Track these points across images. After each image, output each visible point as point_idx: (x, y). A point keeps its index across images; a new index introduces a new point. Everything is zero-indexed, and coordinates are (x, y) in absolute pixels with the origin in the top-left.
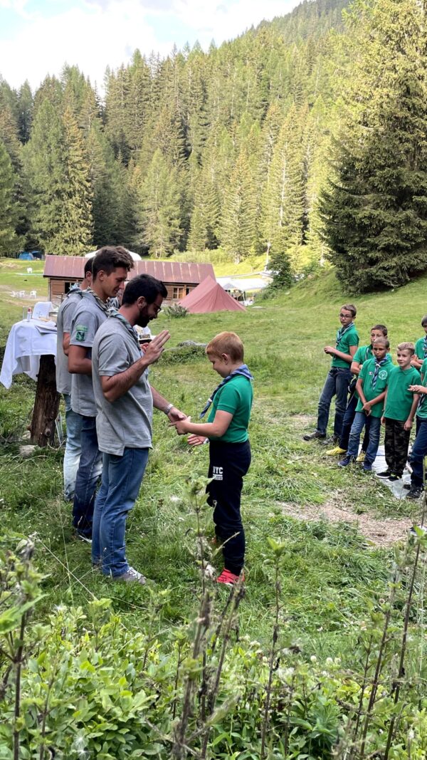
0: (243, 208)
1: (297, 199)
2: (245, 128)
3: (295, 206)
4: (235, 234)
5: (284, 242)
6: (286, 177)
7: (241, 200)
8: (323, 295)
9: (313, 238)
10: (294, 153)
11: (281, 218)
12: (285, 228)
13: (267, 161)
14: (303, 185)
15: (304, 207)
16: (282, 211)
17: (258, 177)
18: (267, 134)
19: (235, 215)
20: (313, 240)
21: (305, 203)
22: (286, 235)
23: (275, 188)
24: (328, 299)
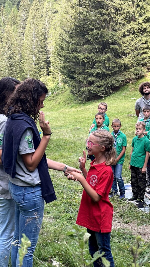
0: (11, 56)
1: (42, 49)
2: (8, 10)
3: (41, 54)
4: (7, 71)
5: (37, 74)
6: (35, 38)
7: (10, 52)
8: (64, 104)
9: (53, 71)
10: (39, 24)
11: (34, 61)
12: (37, 66)
13: (23, 28)
14: (45, 42)
15: (47, 54)
16: (34, 56)
17: (18, 38)
18: (22, 13)
19: (7, 60)
20: (53, 73)
21: (47, 52)
22: (38, 70)
23: (29, 44)
24: (67, 105)
